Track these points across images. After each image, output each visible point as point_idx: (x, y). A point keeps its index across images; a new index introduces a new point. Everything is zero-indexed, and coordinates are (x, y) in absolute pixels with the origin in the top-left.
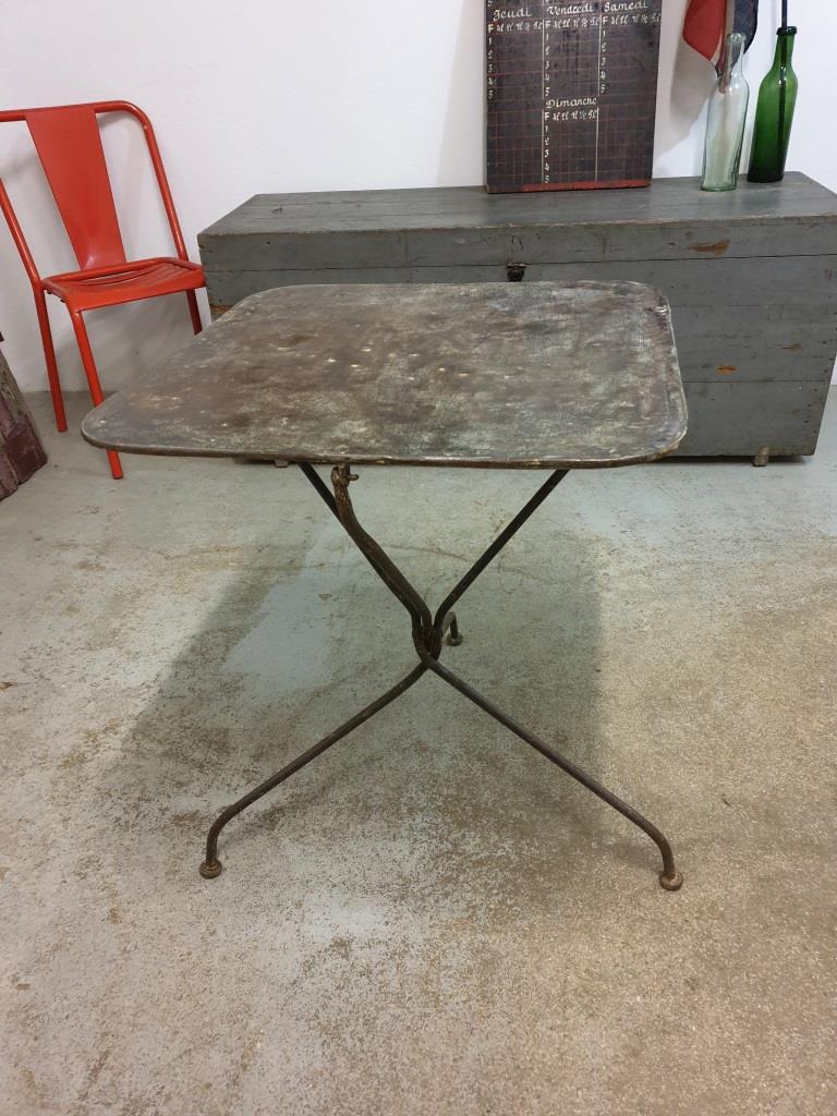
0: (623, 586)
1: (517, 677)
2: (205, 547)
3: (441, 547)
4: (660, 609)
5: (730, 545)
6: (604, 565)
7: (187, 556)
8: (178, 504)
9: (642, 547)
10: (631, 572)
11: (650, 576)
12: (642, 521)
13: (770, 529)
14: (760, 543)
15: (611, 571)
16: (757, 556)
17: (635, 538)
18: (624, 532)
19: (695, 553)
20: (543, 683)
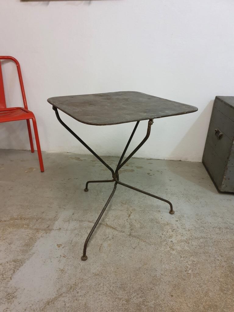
0: (179, 248)
1: (137, 298)
2: (16, 217)
3: (108, 223)
4: (194, 261)
5: (217, 231)
6: (171, 237)
7: (8, 221)
8: (11, 196)
9: (184, 229)
10: (181, 241)
11: (189, 243)
12: (183, 216)
13: (231, 224)
14: (228, 230)
15: (173, 239)
16: (229, 236)
17: (181, 224)
18: (177, 221)
19: (205, 233)
20: (148, 302)
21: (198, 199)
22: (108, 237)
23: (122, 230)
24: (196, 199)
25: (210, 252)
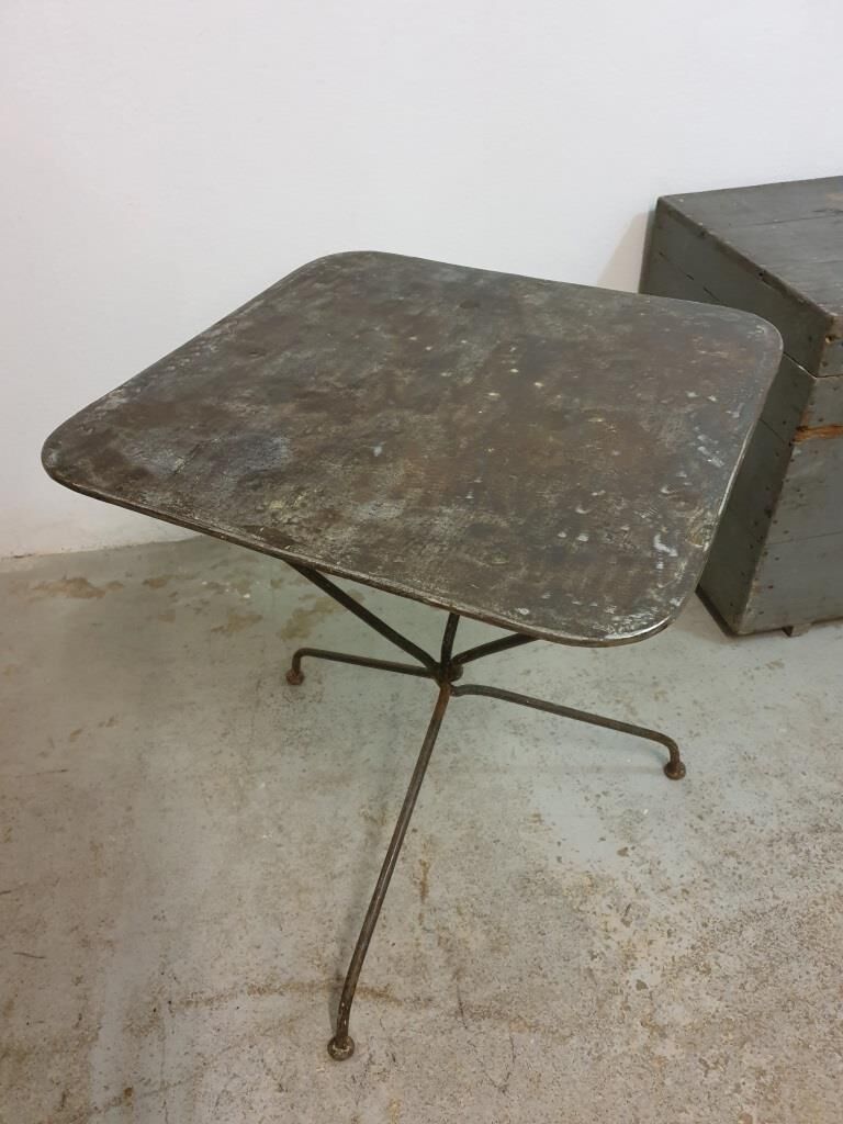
6: (628, 959)
9: (666, 889)
10: (676, 969)
11: (708, 971)
12: (640, 819)
13: (823, 798)
14: (827, 839)
15: (644, 971)
17: (646, 867)
18: (623, 852)
19: (749, 888)
21: (663, 693)
22: (371, 1061)
23: (418, 990)
24: (656, 698)
25: (801, 993)
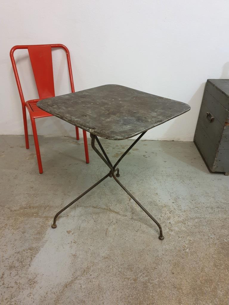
0: (177, 229)
1: (143, 277)
2: (25, 206)
3: (111, 208)
4: (191, 241)
5: (210, 210)
6: (169, 218)
7: (18, 210)
8: (17, 185)
9: (181, 210)
10: (179, 222)
11: (185, 224)
12: (179, 198)
13: (222, 203)
14: (220, 209)
15: (171, 221)
16: (220, 215)
17: (178, 206)
18: (173, 203)
19: (199, 213)
20: (153, 280)
21: (192, 180)
22: (112, 222)
23: (124, 214)
24: (190, 180)
25: (204, 231)
